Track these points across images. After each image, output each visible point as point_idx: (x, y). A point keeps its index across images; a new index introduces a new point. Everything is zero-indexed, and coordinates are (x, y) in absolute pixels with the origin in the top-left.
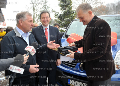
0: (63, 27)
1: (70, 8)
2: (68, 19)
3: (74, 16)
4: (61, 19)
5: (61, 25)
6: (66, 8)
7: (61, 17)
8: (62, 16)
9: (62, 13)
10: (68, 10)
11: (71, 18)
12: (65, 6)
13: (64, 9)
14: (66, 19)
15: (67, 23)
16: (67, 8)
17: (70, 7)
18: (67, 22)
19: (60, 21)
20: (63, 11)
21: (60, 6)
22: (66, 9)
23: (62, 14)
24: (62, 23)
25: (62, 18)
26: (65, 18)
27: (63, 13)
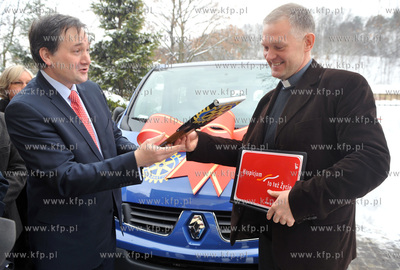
0: (110, 89)
1: (135, 25)
2: (127, 60)
3: (148, 54)
4: (100, 61)
5: (103, 79)
6: (120, 24)
7: (100, 53)
8: (105, 51)
9: (105, 40)
10: (128, 31)
11: (138, 59)
12: (119, 15)
13: (113, 27)
14: (122, 60)
15: (126, 75)
16: (125, 24)
17: (135, 20)
18: (125, 72)
19: (97, 66)
20: (112, 32)
21: (99, 12)
22: (120, 27)
23: (107, 42)
24: (106, 74)
25: (105, 57)
26: (116, 56)
27: (110, 39)
